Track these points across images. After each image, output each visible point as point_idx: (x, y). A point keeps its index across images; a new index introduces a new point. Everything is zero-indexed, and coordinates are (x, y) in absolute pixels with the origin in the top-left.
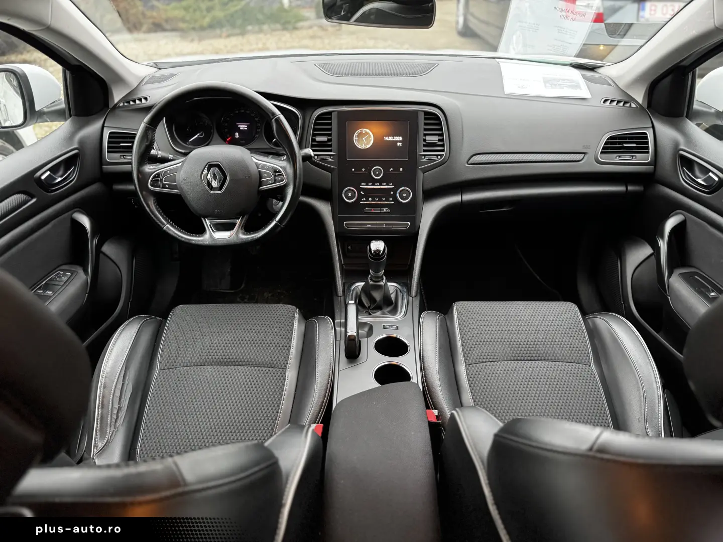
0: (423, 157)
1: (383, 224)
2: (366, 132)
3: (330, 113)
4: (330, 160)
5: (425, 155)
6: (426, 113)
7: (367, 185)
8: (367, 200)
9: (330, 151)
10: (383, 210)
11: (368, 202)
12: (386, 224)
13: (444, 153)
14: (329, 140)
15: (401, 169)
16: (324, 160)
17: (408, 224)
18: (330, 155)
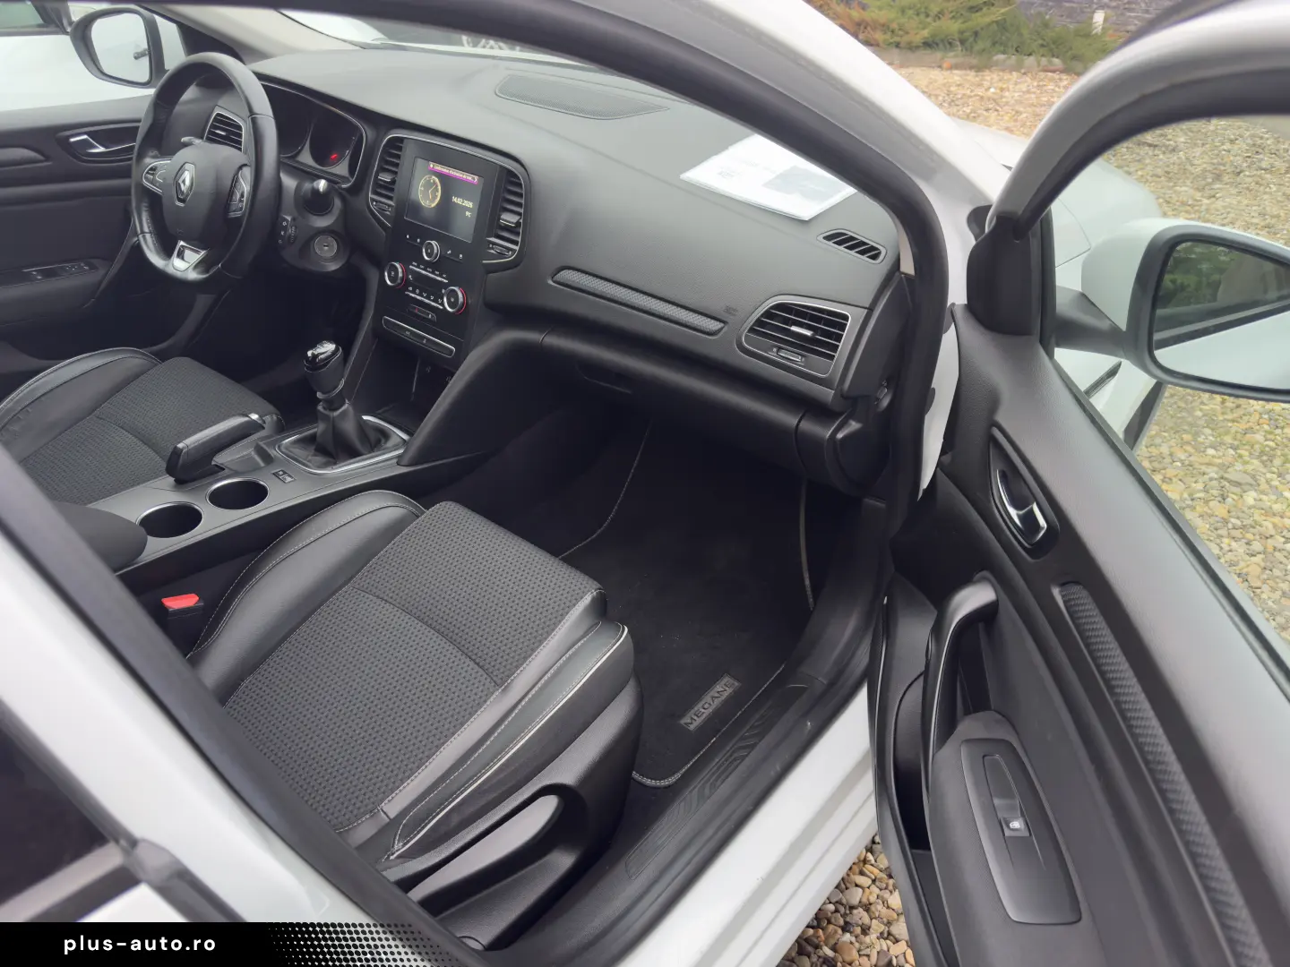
0: (491, 246)
1: (425, 337)
2: (434, 181)
3: (401, 140)
4: (388, 213)
5: (494, 244)
6: (510, 173)
7: (418, 267)
8: (414, 292)
9: (390, 198)
10: (428, 314)
11: (413, 295)
12: (428, 340)
13: (517, 248)
14: (393, 182)
15: (461, 256)
16: (382, 211)
17: (452, 351)
18: (389, 206)
